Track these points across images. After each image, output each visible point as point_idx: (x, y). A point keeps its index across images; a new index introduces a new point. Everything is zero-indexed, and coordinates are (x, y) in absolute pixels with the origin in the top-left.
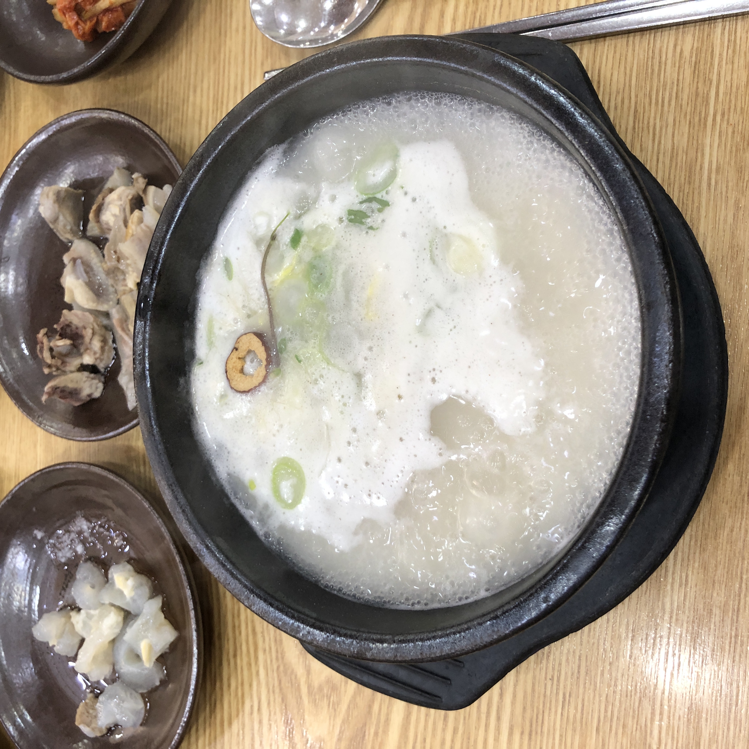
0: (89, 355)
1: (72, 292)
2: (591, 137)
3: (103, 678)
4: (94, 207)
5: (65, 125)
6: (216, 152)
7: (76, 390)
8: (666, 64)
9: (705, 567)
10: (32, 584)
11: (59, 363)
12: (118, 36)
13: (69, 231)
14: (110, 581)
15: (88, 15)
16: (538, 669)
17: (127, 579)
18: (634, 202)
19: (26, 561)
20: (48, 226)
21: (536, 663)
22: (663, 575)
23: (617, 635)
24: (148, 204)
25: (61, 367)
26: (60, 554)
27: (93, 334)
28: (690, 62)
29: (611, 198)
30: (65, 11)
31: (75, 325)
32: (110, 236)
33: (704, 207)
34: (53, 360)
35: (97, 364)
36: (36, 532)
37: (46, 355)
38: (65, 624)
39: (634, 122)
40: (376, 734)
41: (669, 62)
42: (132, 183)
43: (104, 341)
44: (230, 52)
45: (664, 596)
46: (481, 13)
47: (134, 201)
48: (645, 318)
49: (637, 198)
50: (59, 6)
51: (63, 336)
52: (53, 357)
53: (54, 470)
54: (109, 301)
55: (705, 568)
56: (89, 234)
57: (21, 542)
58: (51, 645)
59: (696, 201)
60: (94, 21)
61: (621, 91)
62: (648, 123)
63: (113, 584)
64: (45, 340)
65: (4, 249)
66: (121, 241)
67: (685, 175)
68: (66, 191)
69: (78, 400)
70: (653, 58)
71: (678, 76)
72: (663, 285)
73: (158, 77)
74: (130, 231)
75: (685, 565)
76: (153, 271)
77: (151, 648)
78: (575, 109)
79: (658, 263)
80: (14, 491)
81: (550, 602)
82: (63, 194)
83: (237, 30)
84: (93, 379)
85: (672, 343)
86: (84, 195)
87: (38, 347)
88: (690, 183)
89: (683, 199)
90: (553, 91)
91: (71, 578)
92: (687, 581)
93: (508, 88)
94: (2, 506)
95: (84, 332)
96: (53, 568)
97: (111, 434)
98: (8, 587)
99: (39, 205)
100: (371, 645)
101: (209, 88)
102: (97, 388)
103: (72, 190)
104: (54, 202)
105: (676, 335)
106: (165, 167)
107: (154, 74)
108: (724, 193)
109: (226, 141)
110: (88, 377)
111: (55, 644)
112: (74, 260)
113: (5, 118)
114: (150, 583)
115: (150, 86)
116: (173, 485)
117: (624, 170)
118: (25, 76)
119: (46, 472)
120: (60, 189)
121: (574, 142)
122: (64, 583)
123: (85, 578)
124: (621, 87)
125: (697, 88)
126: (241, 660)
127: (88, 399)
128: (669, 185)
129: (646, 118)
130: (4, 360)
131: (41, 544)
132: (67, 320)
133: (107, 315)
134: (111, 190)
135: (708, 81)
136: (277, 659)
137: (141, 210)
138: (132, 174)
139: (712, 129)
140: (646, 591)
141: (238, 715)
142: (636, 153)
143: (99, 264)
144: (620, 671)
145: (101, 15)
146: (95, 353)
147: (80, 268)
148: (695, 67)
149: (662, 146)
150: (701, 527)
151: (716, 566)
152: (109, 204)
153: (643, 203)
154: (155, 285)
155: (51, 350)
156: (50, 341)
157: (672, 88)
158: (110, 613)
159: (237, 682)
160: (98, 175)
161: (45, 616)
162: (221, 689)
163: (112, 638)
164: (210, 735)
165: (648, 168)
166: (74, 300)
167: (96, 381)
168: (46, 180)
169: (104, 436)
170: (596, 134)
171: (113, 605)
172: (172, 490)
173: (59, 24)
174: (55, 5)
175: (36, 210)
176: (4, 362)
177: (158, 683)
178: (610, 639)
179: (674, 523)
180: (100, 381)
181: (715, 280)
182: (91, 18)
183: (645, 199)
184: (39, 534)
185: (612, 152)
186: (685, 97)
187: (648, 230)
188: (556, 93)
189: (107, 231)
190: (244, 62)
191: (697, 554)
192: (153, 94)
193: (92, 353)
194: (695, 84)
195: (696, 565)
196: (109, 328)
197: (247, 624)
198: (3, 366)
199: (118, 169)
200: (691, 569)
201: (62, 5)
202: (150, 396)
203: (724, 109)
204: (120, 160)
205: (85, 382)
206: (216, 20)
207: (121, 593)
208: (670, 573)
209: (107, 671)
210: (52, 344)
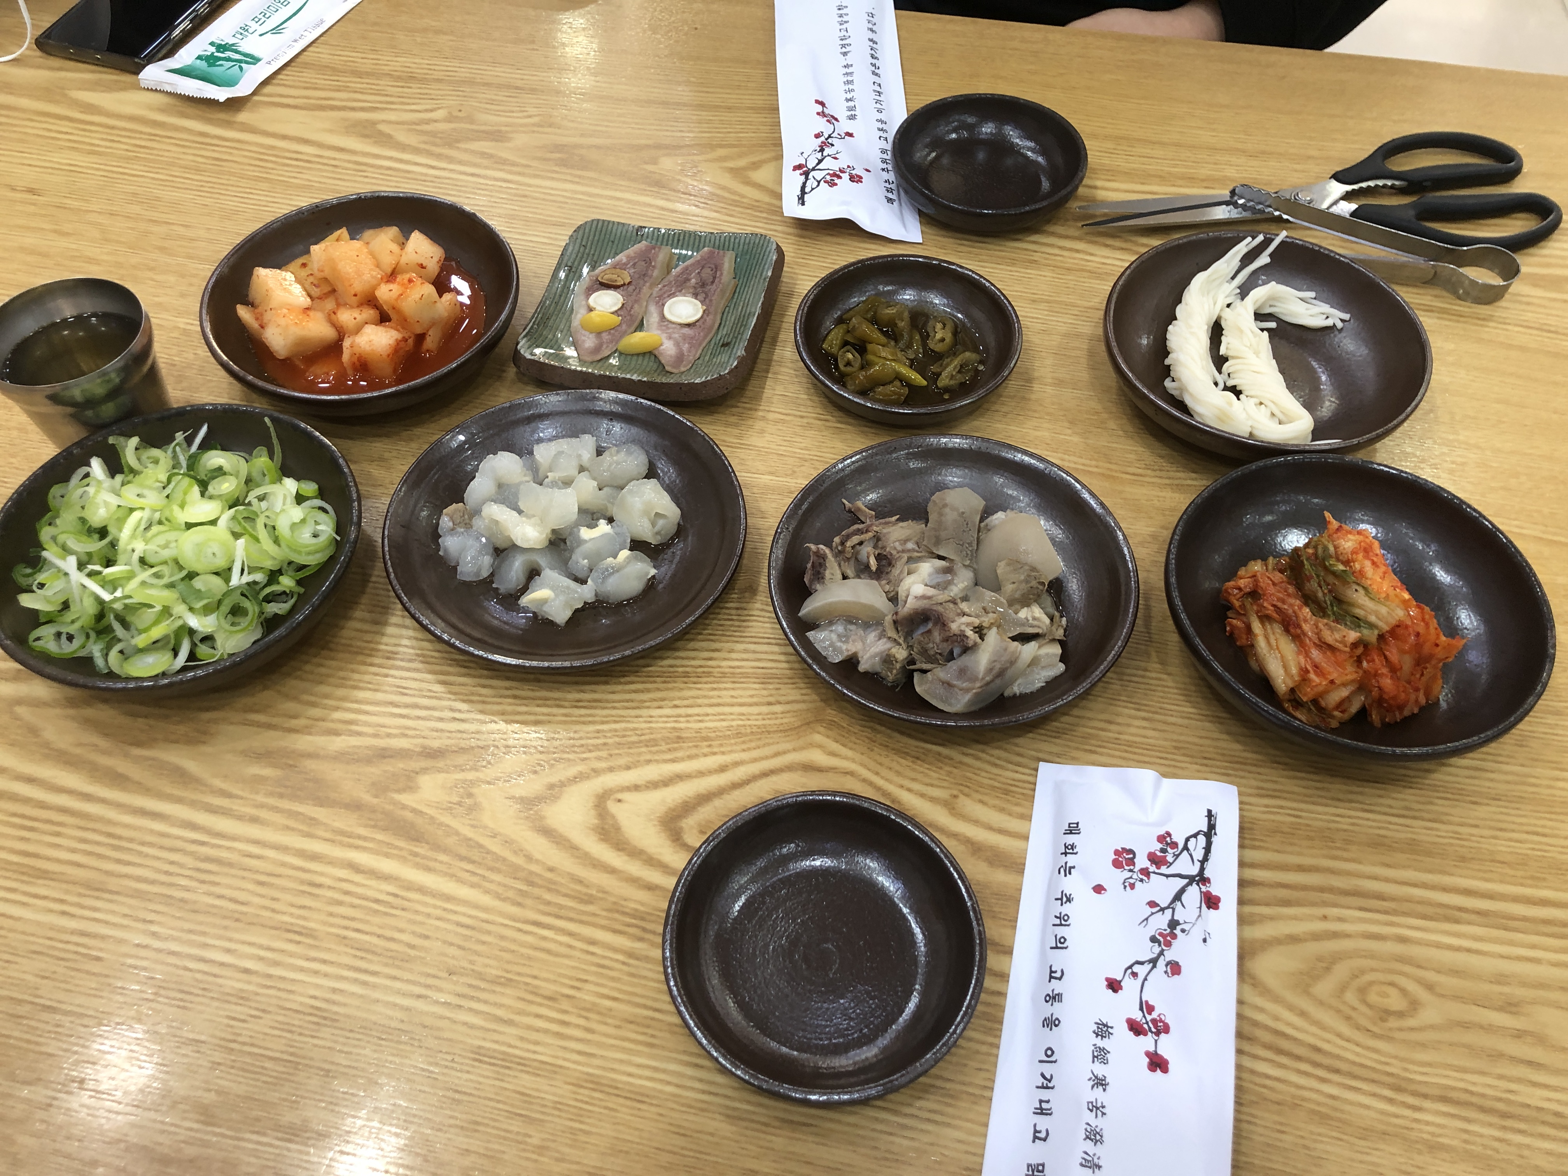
7: (823, 578)
11: (849, 555)
15: (1247, 605)
31: (891, 570)
34: (851, 549)
37: (855, 539)
40: (416, 855)
44: (1182, 768)
51: (878, 558)
52: (853, 547)
60: (1240, 611)
64: (870, 534)
69: (812, 581)
101: (1145, 737)
126: (510, 704)
141: (450, 693)
145: (1245, 621)
159: (486, 696)
162: (480, 677)
164: (432, 657)
197: (548, 715)
206: (1223, 755)
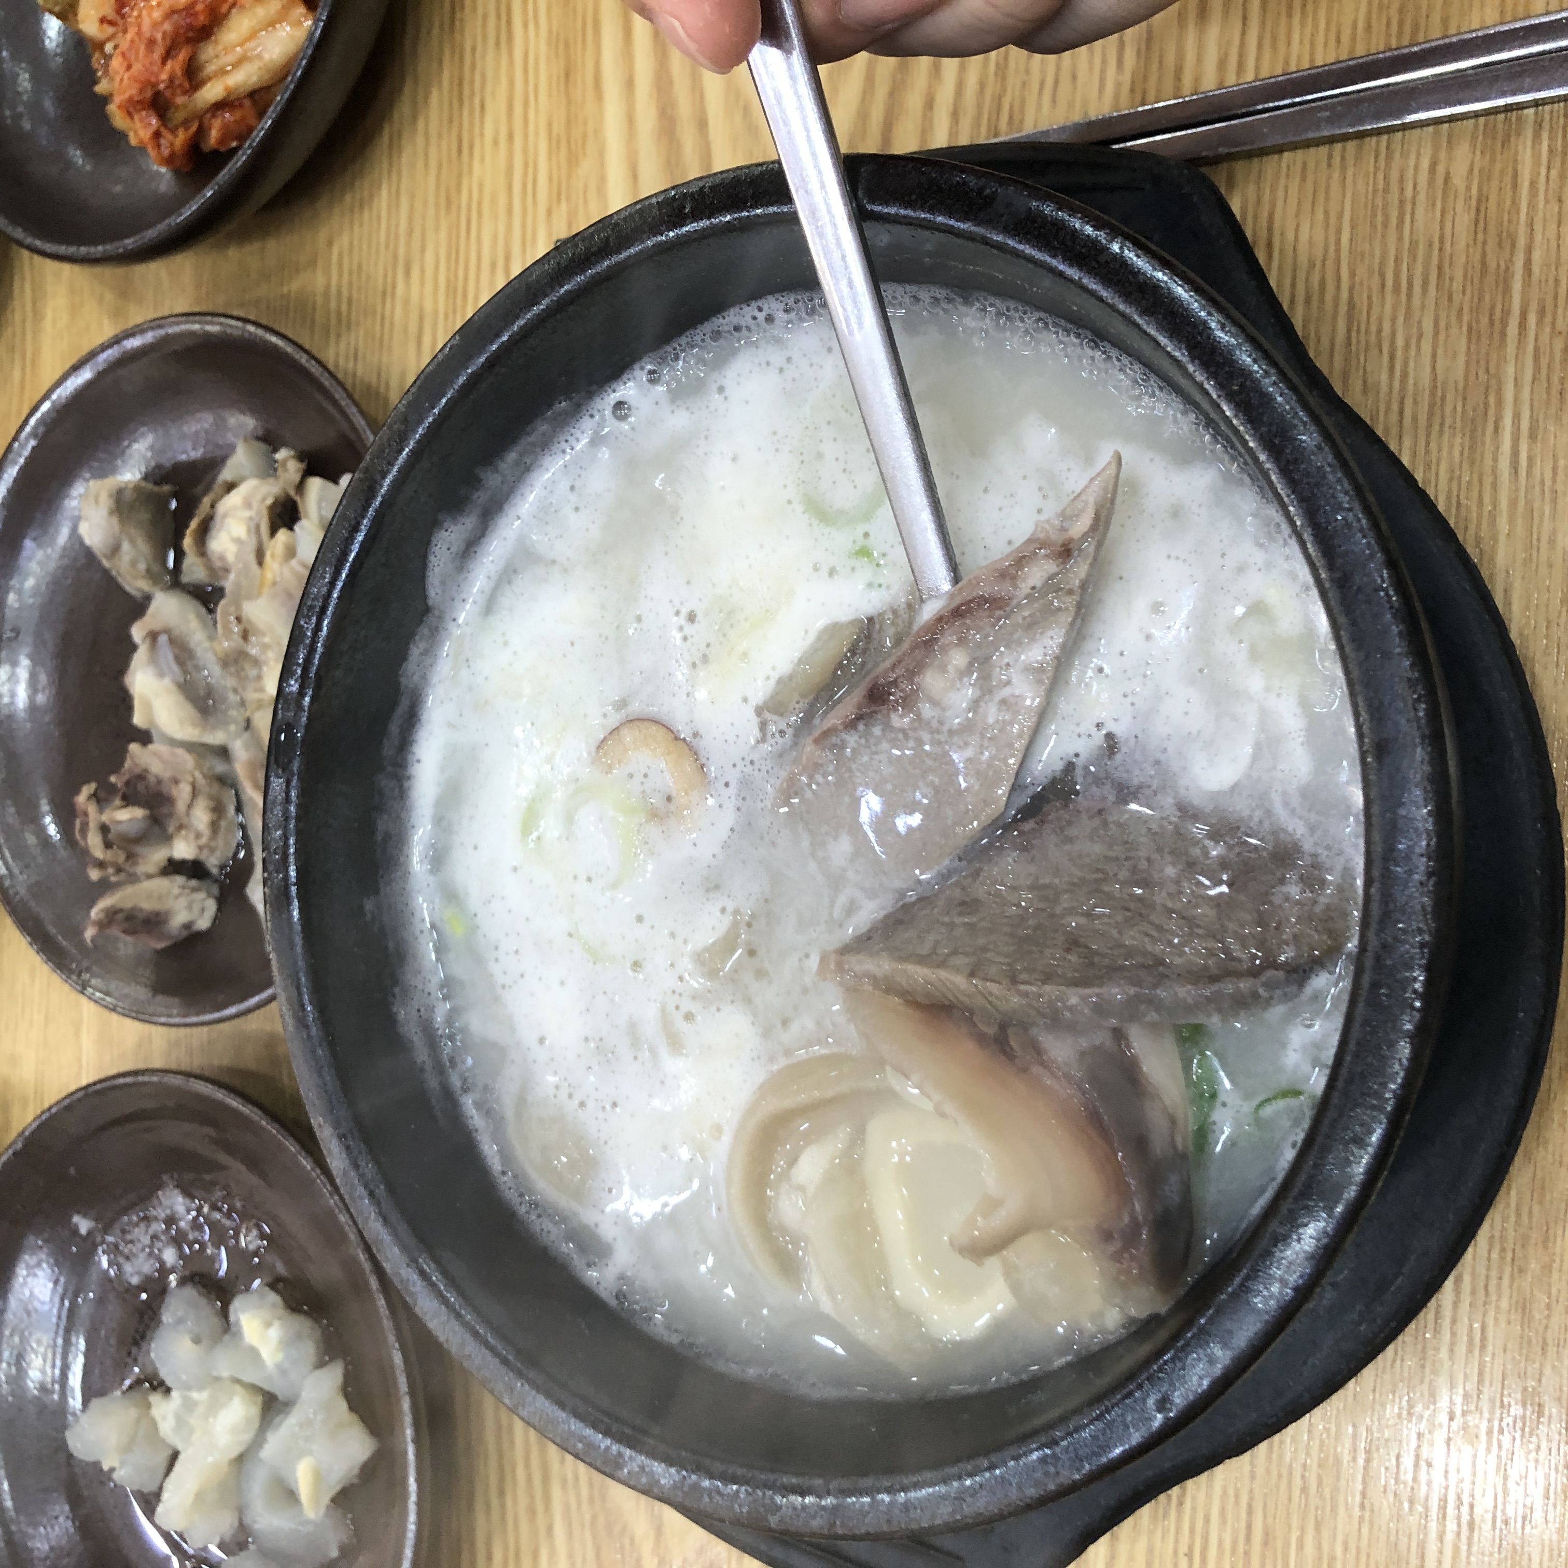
0: (186, 838)
1: (148, 706)
2: (1245, 374)
3: (217, 1540)
4: (194, 524)
5: (132, 349)
6: (436, 411)
7: (158, 914)
8: (1414, 204)
9: (1524, 1308)
10: (68, 1331)
11: (121, 858)
12: (241, 159)
13: (144, 572)
14: (233, 1329)
15: (179, 116)
16: (1159, 1534)
17: (268, 1325)
18: (1344, 518)
19: (56, 1282)
20: (99, 564)
21: (1154, 1518)
22: (1431, 1325)
23: (1331, 1459)
24: (307, 517)
25: (127, 867)
26: (128, 1268)
27: (194, 794)
28: (1468, 199)
29: (1291, 509)
30: (131, 109)
31: (156, 777)
32: (229, 584)
33: (1505, 514)
34: (109, 852)
35: (203, 857)
36: (76, 1219)
37: (94, 842)
38: (138, 1421)
39: (1349, 331)
41: (1422, 197)
42: (275, 470)
43: (218, 810)
44: (481, 186)
45: (1435, 1372)
46: (1013, 99)
47: (278, 510)
48: (1372, 777)
49: (1350, 510)
50: (117, 99)
51: (128, 800)
52: (108, 845)
53: (115, 1088)
54: (227, 723)
55: (1524, 1310)
56: (185, 579)
57: (44, 1241)
58: (106, 1468)
59: (1487, 500)
60: (194, 127)
61: (1318, 263)
62: (1379, 331)
63: (238, 1335)
64: (92, 809)
65: (8, 613)
66: (250, 597)
67: (1462, 445)
68: (137, 488)
69: (161, 936)
70: (1386, 190)
71: (1442, 228)
72: (1410, 702)
73: (330, 244)
74: (269, 576)
75: (1480, 1303)
76: (306, 670)
77: (318, 1476)
78: (1209, 314)
79: (1399, 654)
80: (27, 1133)
81: (1171, 1411)
82: (128, 496)
83: (496, 142)
84: (195, 890)
85: (1432, 834)
86: (175, 495)
87: (78, 823)
88: (1472, 462)
89: (1458, 496)
90: (1159, 275)
91: (152, 1319)
92: (1484, 1338)
93: (1061, 267)
94: (5, 1164)
95: (174, 792)
96: (111, 1296)
97: (232, 1010)
98: (16, 1339)
99: (79, 518)
100: (778, 1499)
101: (437, 266)
102: (203, 910)
103: (150, 486)
104: (111, 513)
105: (1442, 814)
106: (343, 437)
107: (323, 235)
108: (1548, 483)
109: (456, 387)
110: (183, 887)
111: (116, 1464)
112: (153, 636)
113: (14, 335)
114: (318, 1333)
115: (312, 263)
116: (349, 1136)
117: (1319, 448)
118: (49, 247)
119: (97, 1092)
120: (123, 485)
121: (1207, 386)
122: (137, 1331)
123: (180, 1321)
124: (1319, 253)
125: (1484, 254)
126: (515, 1500)
127: (185, 933)
128: (1428, 466)
129: (1373, 318)
130: (9, 849)
131: (89, 1246)
132: (136, 765)
133: (223, 752)
134: (230, 487)
135: (1507, 241)
136: (591, 1501)
137: (291, 529)
138: (275, 450)
139: (1519, 343)
140: (1394, 1361)
142: (1354, 398)
143: (207, 644)
144: (1340, 1538)
145: (208, 116)
146: (198, 836)
147: (166, 653)
148: (1478, 210)
149: (1411, 381)
150: (1513, 1219)
151: (1548, 1307)
152: (225, 516)
153: (1364, 522)
154: (307, 699)
155: (104, 829)
156: (101, 811)
157: (1428, 256)
158: (231, 1399)
159: (506, 1549)
160: (204, 453)
161: (95, 1403)
163: (235, 1453)
165: (1379, 433)
166: (151, 721)
167: (201, 895)
168: (96, 464)
169: (217, 1015)
170: (1256, 368)
171: (237, 1381)
172: (348, 1148)
173: (122, 136)
174: (111, 95)
175: (74, 530)
176: (7, 854)
177: (334, 1553)
178: (1315, 1467)
179: (1451, 1217)
180: (209, 895)
181: (1533, 674)
182: (186, 123)
183: (1367, 510)
184: (84, 1225)
185: (1292, 408)
186: (1459, 274)
187: (1375, 581)
188: (1165, 278)
189: (220, 573)
190: (510, 212)
191: (1506, 1282)
192: (320, 281)
193: (192, 836)
194: (1479, 245)
195: (1504, 1304)
196: (229, 782)
198: (6, 864)
199: (245, 440)
200: (1492, 1313)
201: (127, 96)
202: (298, 940)
203: (1544, 299)
204: (249, 422)
205: (177, 897)
206: (451, 121)
207: (254, 1353)
208: (1446, 1322)
209: (225, 1524)
210: (105, 818)
